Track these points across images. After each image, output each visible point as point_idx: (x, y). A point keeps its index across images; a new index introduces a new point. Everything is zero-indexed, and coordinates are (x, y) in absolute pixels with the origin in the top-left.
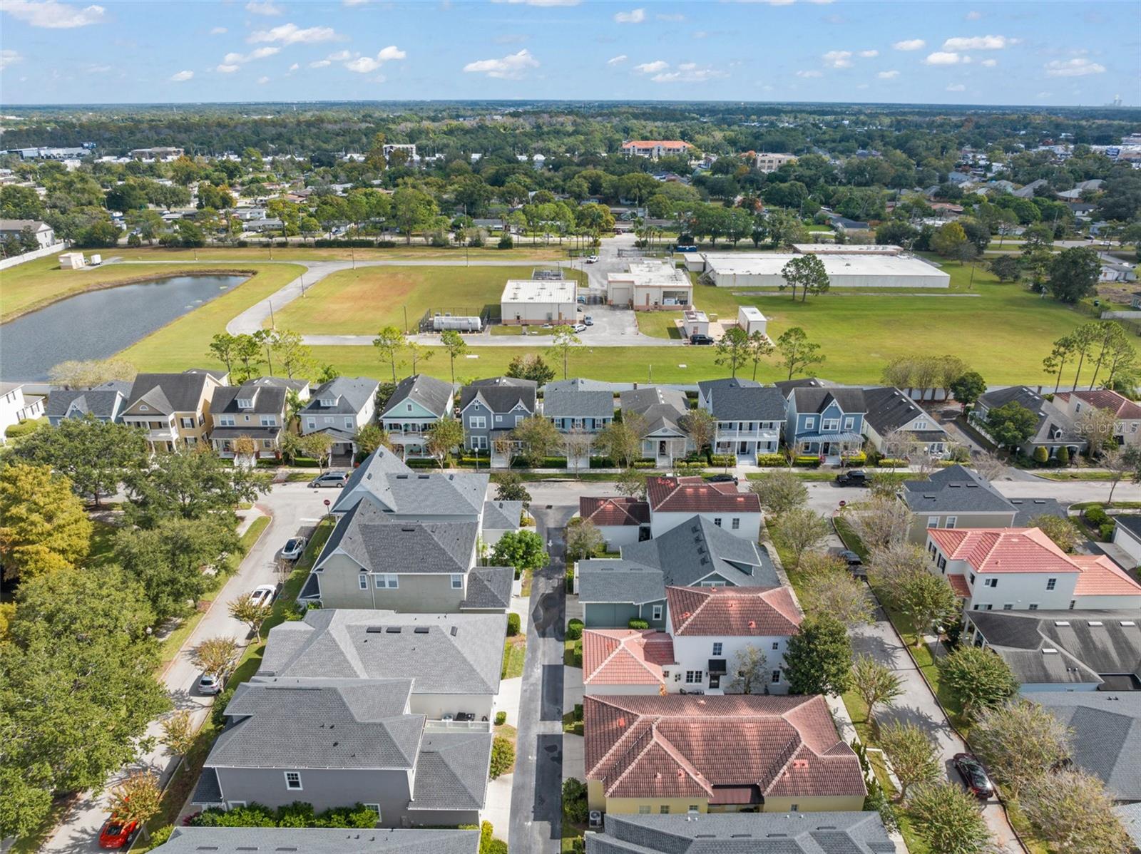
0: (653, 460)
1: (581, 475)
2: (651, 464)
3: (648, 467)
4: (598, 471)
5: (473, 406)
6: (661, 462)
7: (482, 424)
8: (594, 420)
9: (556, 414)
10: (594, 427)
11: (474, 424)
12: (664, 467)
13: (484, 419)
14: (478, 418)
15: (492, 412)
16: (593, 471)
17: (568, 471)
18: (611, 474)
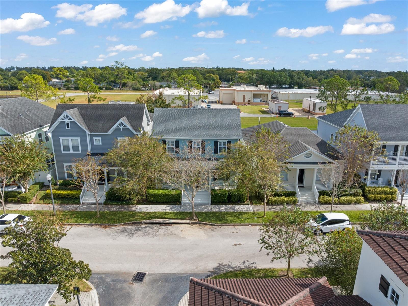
0: (293, 194)
1: (198, 215)
2: (291, 199)
3: (288, 203)
4: (223, 208)
5: (62, 123)
6: (302, 197)
7: (75, 148)
8: (216, 143)
9: (168, 134)
10: (216, 152)
11: (66, 148)
12: (308, 203)
13: (77, 141)
14: (70, 139)
15: (88, 132)
16: (215, 209)
17: (182, 209)
18: (241, 213)
